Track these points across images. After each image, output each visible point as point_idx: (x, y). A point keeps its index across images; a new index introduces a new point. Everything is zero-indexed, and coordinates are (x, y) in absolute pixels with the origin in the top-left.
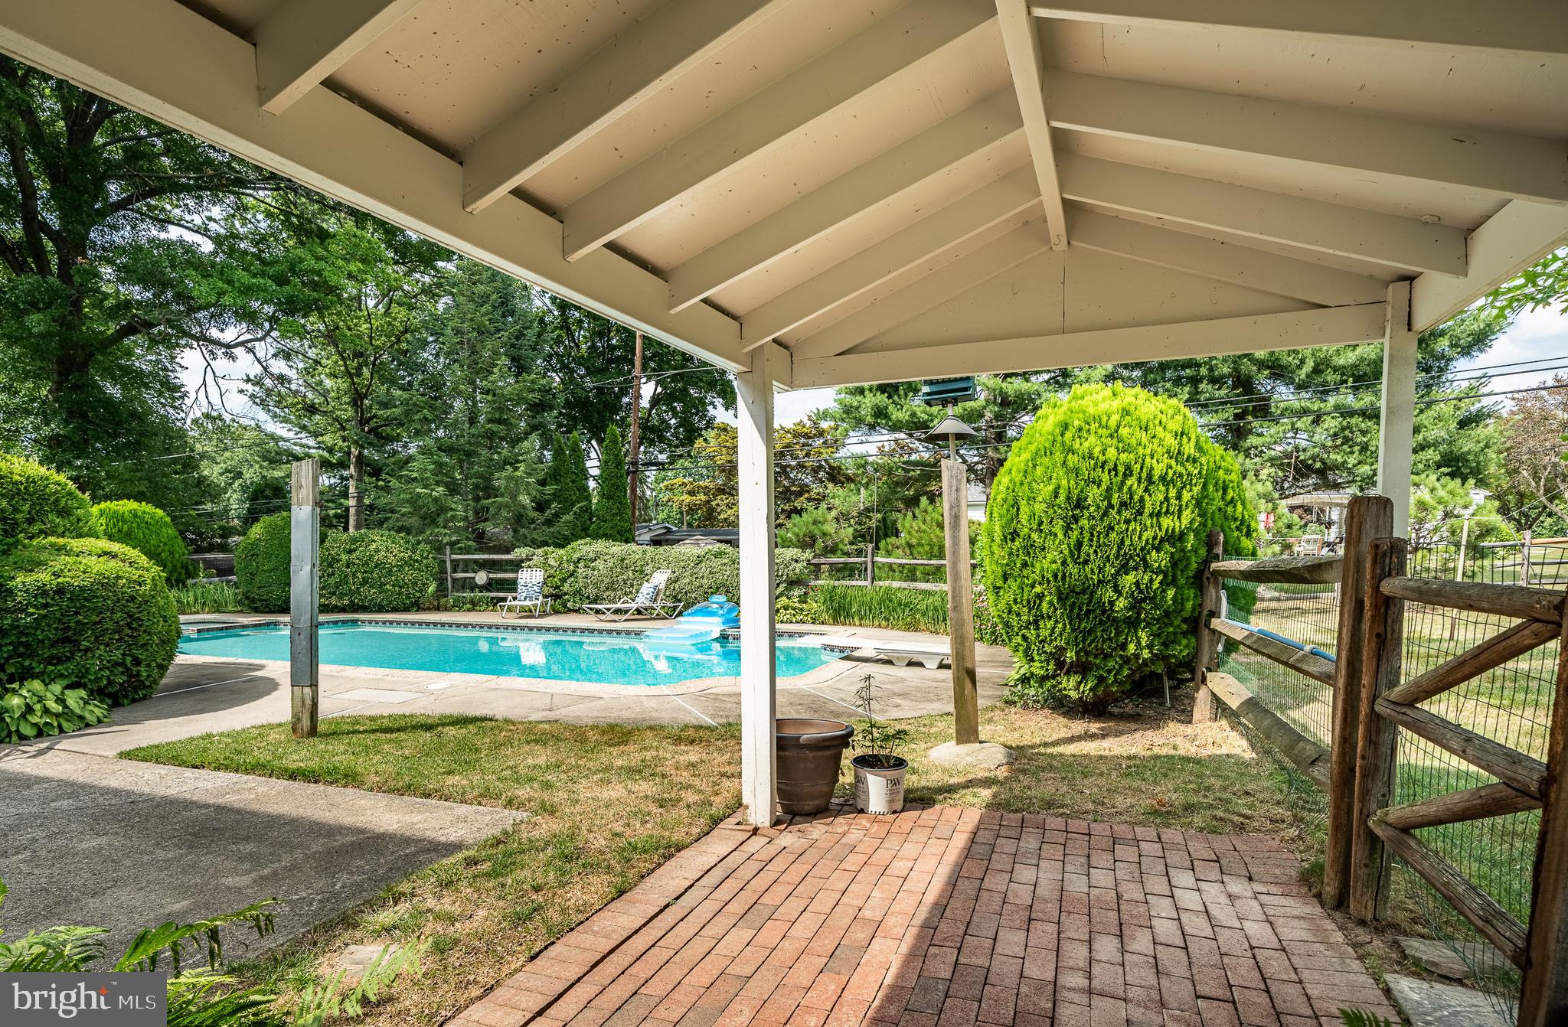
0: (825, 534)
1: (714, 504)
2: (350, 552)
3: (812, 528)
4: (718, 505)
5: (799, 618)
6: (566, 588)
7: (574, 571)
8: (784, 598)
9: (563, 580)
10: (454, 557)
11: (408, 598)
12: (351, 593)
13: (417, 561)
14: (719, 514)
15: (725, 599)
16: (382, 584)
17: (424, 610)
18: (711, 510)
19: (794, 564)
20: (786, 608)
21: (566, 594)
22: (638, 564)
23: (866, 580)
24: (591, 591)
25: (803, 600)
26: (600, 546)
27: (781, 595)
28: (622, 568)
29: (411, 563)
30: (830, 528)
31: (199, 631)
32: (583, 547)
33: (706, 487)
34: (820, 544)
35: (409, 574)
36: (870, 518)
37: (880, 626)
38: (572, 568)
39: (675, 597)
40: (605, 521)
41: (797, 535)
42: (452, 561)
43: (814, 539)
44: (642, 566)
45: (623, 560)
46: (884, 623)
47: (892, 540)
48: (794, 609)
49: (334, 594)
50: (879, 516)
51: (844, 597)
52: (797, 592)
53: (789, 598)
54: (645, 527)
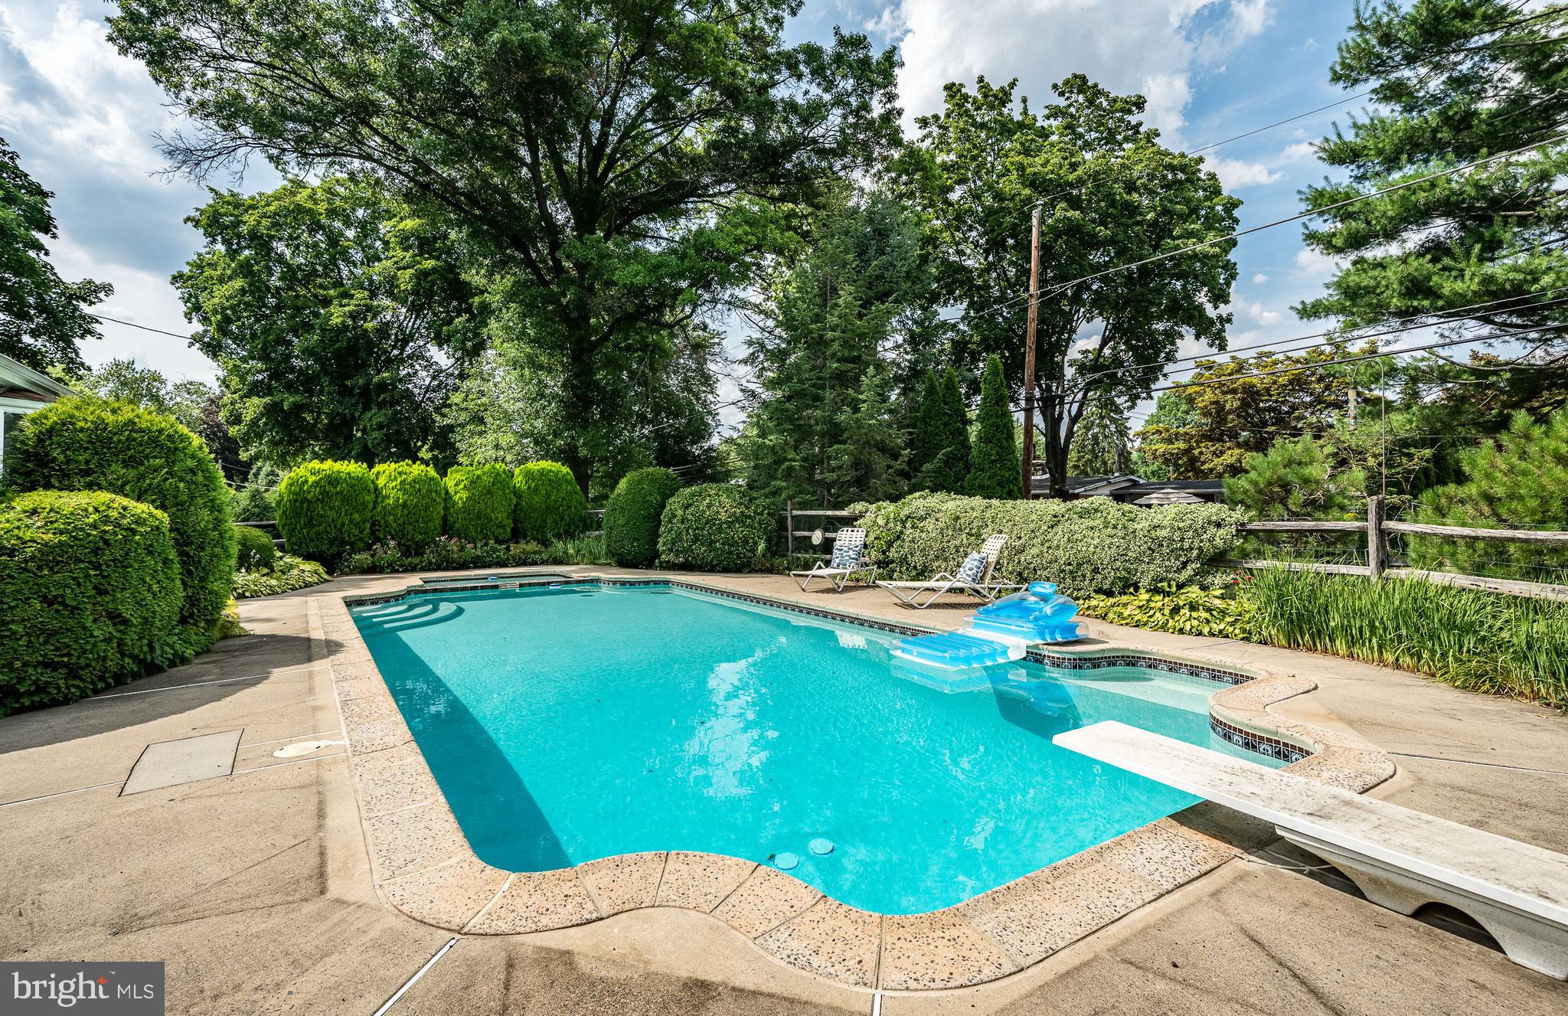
0: (1306, 481)
1: (1196, 452)
2: (688, 507)
3: (1282, 471)
4: (1201, 453)
5: (1216, 628)
6: (892, 554)
7: (902, 532)
8: (1195, 588)
9: (890, 544)
10: (795, 512)
11: (739, 558)
12: (685, 551)
13: (750, 517)
14: (1203, 463)
15: (1055, 588)
16: (712, 542)
17: (757, 572)
18: (1193, 460)
19: (1213, 530)
20: (1193, 607)
21: (892, 562)
22: (975, 524)
23: (1365, 564)
24: (917, 560)
25: (1229, 592)
26: (934, 500)
27: (1190, 581)
28: (954, 530)
29: (741, 519)
30: (1319, 471)
31: (521, 585)
32: (917, 502)
33: (1186, 433)
34: (1297, 497)
35: (739, 532)
36: (1410, 456)
37: (1397, 665)
38: (899, 528)
39: (1020, 574)
40: (982, 470)
41: (1255, 483)
42: (793, 517)
43: (1286, 487)
44: (979, 527)
45: (958, 518)
46: (1406, 660)
47: (1451, 488)
48: (1209, 610)
49: (671, 550)
50: (1427, 452)
51: (1313, 596)
52: (1219, 579)
53: (1204, 588)
54: (1102, 480)
